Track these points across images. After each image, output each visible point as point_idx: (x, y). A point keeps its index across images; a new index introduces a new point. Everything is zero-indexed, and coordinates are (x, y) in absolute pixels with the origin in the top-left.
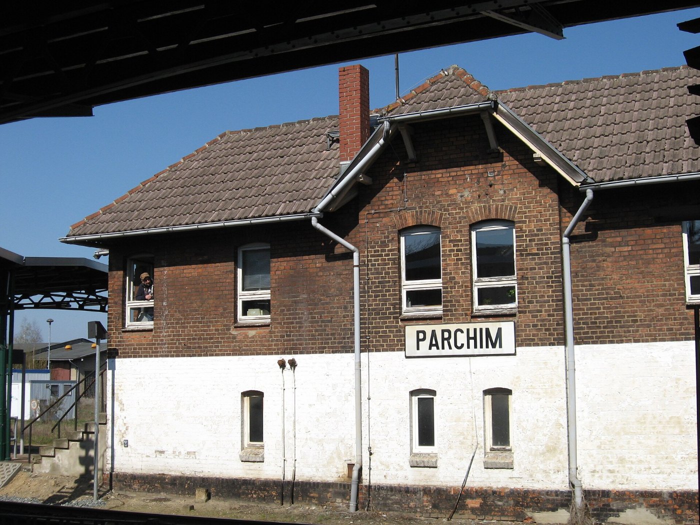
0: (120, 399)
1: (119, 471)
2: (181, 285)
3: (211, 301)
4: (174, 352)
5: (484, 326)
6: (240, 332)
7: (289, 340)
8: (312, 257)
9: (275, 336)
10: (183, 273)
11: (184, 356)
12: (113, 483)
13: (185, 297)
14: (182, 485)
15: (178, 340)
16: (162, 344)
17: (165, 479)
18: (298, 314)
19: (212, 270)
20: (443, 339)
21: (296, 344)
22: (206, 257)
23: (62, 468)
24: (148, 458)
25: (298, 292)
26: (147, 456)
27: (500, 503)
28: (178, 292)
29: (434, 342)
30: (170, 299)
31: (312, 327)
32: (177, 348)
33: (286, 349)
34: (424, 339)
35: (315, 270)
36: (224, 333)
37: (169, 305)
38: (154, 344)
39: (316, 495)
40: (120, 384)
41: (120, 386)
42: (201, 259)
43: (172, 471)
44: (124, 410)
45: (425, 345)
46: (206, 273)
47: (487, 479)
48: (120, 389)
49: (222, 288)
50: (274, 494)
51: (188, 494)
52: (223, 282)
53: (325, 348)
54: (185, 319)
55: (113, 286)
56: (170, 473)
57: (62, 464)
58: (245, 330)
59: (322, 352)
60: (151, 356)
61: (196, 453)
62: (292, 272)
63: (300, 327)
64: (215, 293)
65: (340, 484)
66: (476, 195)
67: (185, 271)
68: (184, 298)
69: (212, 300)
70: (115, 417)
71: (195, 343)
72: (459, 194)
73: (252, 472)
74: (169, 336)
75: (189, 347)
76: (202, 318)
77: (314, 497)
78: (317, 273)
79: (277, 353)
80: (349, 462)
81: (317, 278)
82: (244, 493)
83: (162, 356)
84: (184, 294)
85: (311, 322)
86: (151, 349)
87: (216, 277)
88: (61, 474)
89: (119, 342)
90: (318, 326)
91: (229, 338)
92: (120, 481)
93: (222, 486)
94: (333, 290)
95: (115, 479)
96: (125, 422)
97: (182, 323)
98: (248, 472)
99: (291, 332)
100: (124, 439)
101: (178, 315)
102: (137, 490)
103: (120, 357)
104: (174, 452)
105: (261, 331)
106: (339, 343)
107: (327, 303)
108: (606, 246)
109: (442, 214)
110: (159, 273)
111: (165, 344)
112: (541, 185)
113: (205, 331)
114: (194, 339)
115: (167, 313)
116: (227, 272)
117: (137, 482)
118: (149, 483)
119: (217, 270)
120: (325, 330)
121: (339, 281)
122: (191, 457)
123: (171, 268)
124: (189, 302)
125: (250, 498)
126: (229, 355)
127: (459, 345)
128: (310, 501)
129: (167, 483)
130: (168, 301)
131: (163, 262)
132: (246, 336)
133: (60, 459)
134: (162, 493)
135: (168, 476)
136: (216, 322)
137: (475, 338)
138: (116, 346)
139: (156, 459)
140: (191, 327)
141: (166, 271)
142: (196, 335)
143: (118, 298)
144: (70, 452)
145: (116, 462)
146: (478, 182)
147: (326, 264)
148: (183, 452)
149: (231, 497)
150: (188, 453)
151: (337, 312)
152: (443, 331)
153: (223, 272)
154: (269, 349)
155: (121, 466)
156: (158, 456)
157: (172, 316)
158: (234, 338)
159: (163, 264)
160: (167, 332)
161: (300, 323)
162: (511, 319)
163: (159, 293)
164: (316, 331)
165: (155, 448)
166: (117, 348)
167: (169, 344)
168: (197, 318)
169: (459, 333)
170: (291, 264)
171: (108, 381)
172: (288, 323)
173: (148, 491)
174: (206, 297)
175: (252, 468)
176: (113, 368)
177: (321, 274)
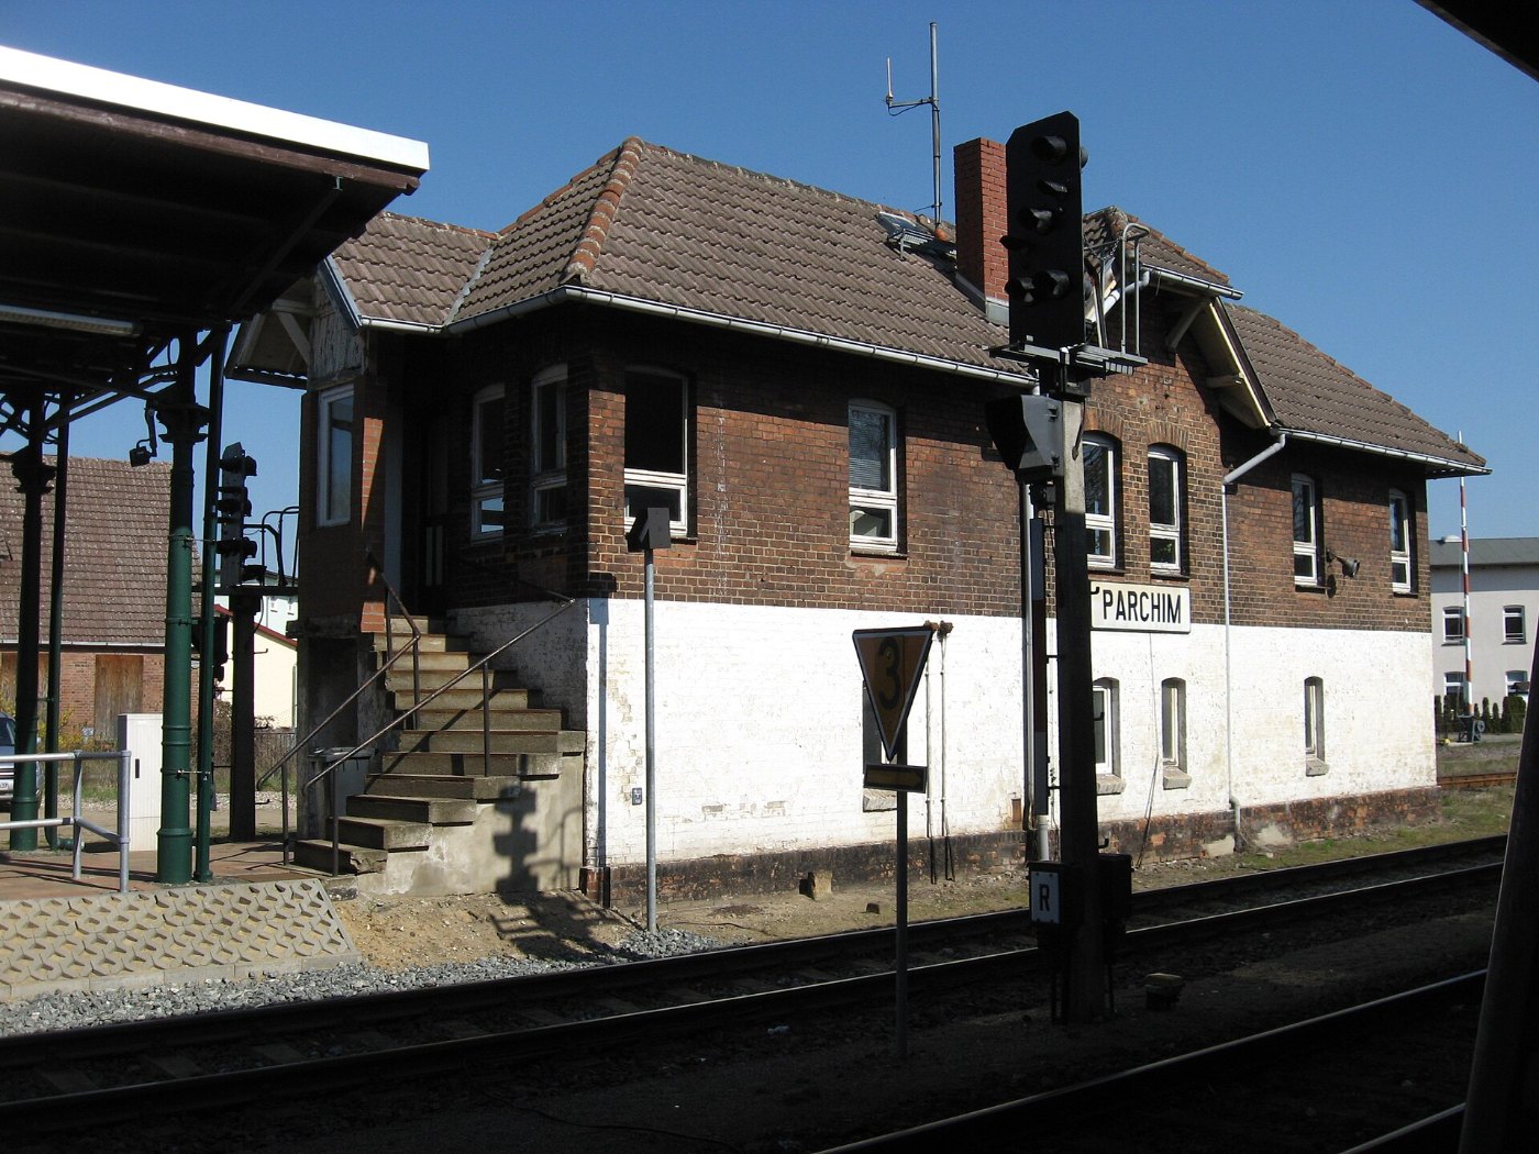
0: (621, 693)
1: (621, 861)
2: (752, 454)
3: (810, 498)
4: (741, 593)
5: (1166, 590)
6: (860, 564)
7: (934, 588)
8: (965, 447)
9: (916, 579)
10: (757, 430)
11: (760, 603)
12: (613, 891)
13: (762, 481)
14: (764, 872)
15: (748, 568)
16: (717, 575)
17: (729, 865)
18: (946, 543)
19: (811, 436)
20: (1131, 606)
21: (943, 596)
22: (799, 407)
23: (451, 874)
24: (688, 826)
25: (946, 505)
26: (687, 821)
27: (1180, 836)
28: (748, 467)
29: (1121, 610)
30: (732, 480)
31: (966, 568)
32: (746, 584)
33: (931, 603)
34: (1110, 604)
35: (968, 471)
36: (832, 564)
37: (731, 492)
38: (699, 573)
39: (978, 857)
40: (621, 660)
41: (622, 664)
42: (790, 408)
43: (739, 846)
44: (630, 719)
45: (1112, 610)
46: (801, 440)
47: (1165, 804)
48: (621, 669)
49: (830, 475)
50: (919, 865)
51: (777, 889)
52: (830, 464)
53: (982, 606)
54: (762, 526)
55: (601, 426)
56: (734, 852)
57: (450, 865)
58: (868, 562)
59: (979, 613)
60: (692, 599)
61: (785, 805)
62: (937, 467)
63: (950, 567)
64: (818, 483)
65: (1009, 834)
66: (1154, 405)
67: (761, 427)
68: (758, 483)
69: (812, 496)
70: (608, 735)
71: (781, 578)
72: (1139, 399)
73: (881, 830)
74: (731, 558)
75: (771, 586)
76: (796, 529)
77: (974, 862)
78: (971, 476)
79: (918, 611)
80: (1013, 797)
81: (971, 486)
82: (873, 871)
83: (717, 601)
84: (760, 474)
85: (965, 560)
86: (693, 582)
87: (819, 452)
88: (447, 892)
89: (617, 560)
90: (974, 567)
91: (841, 574)
92: (629, 884)
93: (837, 863)
94: (992, 510)
95: (618, 881)
96: (632, 748)
97: (756, 535)
98: (875, 830)
99: (937, 574)
100: (633, 786)
101: (747, 516)
102: (669, 900)
103: (622, 596)
104: (742, 806)
105: (893, 566)
106: (1001, 599)
107: (985, 531)
108: (1243, 504)
109: (1123, 422)
110: (708, 420)
111: (723, 574)
112: (1207, 412)
113: (799, 555)
114: (779, 570)
115: (725, 507)
116: (837, 444)
117: (671, 882)
118: (696, 879)
119: (821, 437)
120: (983, 576)
121: (1000, 496)
122: (775, 813)
123: (735, 414)
124: (769, 492)
125: (883, 879)
126: (842, 606)
127: (1145, 616)
128: (970, 868)
129: (734, 874)
130: (727, 482)
131: (715, 396)
132: (871, 574)
133: (444, 852)
134: (725, 897)
135: (736, 859)
136: (821, 540)
137: (1158, 607)
138: (610, 568)
139: (704, 824)
140: (773, 544)
141: (724, 417)
142: (783, 562)
143: (615, 458)
144: (475, 831)
145: (609, 843)
146: (1155, 388)
147: (982, 464)
148: (761, 805)
149: (853, 882)
150: (770, 805)
151: (997, 548)
152: (1130, 593)
153: (830, 443)
154: (906, 602)
155: (626, 851)
156: (710, 817)
157: (736, 516)
158: (851, 575)
159: (716, 401)
160: (727, 549)
161: (949, 559)
162: (1184, 584)
163: (709, 462)
164: (971, 575)
165: (703, 801)
166: (613, 573)
167: (730, 575)
168: (784, 528)
169: (1144, 598)
170: (936, 452)
171: (589, 651)
172: (933, 558)
173: (696, 898)
174: (800, 487)
175: (880, 822)
176: (603, 621)
177: (976, 479)
